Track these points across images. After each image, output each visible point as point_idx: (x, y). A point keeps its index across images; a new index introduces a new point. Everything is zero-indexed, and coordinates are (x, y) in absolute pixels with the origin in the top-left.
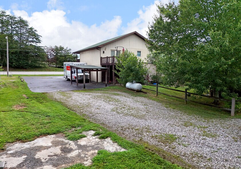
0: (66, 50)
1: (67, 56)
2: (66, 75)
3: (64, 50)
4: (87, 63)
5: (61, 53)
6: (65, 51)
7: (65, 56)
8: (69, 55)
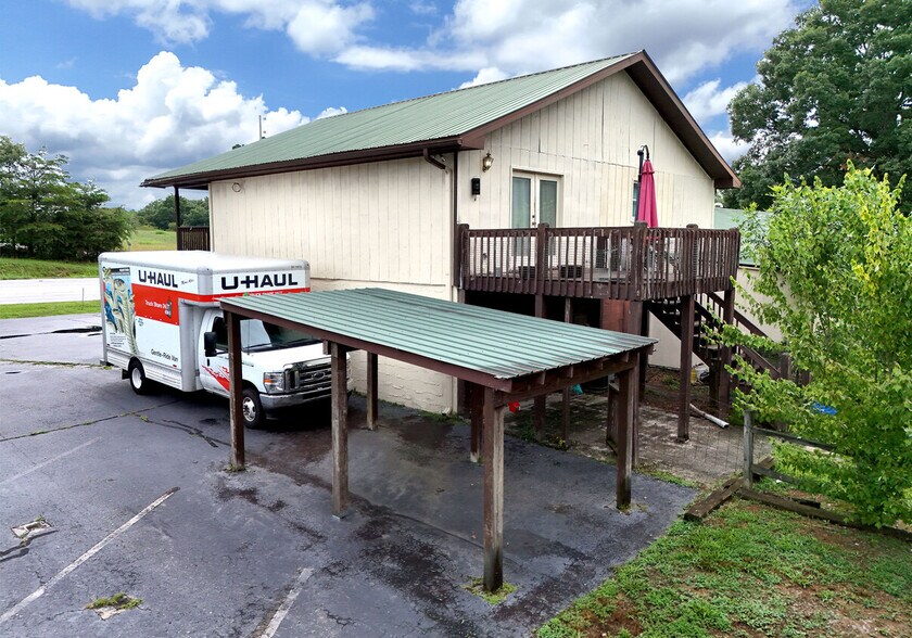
0: (41, 162)
1: (45, 192)
2: (126, 348)
3: (24, 159)
4: (307, 267)
5: (10, 176)
6: (34, 167)
7: (34, 194)
8: (60, 187)
